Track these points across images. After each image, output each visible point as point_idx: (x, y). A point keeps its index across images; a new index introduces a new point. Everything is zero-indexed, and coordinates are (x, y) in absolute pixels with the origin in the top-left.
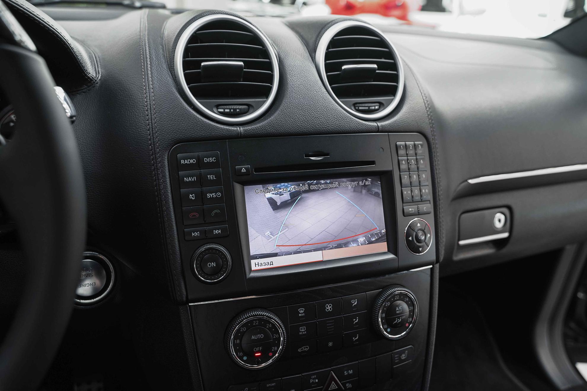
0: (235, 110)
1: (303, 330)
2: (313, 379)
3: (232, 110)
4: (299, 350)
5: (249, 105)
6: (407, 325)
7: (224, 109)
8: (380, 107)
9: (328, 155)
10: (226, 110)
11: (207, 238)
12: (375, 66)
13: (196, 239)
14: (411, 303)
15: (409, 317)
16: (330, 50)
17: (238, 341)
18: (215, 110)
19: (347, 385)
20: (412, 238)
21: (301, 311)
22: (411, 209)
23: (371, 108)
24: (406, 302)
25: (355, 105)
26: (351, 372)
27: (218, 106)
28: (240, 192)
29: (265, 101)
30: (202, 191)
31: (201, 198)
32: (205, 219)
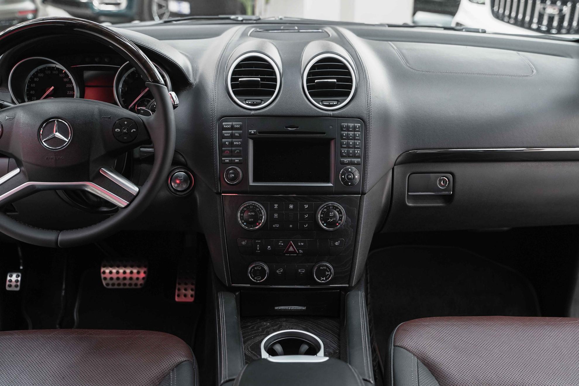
0: (253, 102)
1: (276, 216)
2: (281, 243)
3: (252, 103)
4: (274, 226)
5: (262, 100)
6: (337, 224)
7: (248, 102)
8: (338, 103)
9: (298, 127)
10: (249, 102)
11: (232, 163)
12: (335, 80)
13: (227, 163)
14: (340, 212)
15: (339, 220)
16: (311, 71)
17: (242, 215)
18: (244, 102)
19: (300, 251)
20: (344, 177)
21: (276, 206)
22: (346, 160)
23: (330, 104)
24: (338, 211)
25: (322, 101)
26: (302, 244)
27: (246, 100)
28: (251, 143)
29: (270, 98)
30: (232, 141)
31: (231, 144)
32: (232, 154)
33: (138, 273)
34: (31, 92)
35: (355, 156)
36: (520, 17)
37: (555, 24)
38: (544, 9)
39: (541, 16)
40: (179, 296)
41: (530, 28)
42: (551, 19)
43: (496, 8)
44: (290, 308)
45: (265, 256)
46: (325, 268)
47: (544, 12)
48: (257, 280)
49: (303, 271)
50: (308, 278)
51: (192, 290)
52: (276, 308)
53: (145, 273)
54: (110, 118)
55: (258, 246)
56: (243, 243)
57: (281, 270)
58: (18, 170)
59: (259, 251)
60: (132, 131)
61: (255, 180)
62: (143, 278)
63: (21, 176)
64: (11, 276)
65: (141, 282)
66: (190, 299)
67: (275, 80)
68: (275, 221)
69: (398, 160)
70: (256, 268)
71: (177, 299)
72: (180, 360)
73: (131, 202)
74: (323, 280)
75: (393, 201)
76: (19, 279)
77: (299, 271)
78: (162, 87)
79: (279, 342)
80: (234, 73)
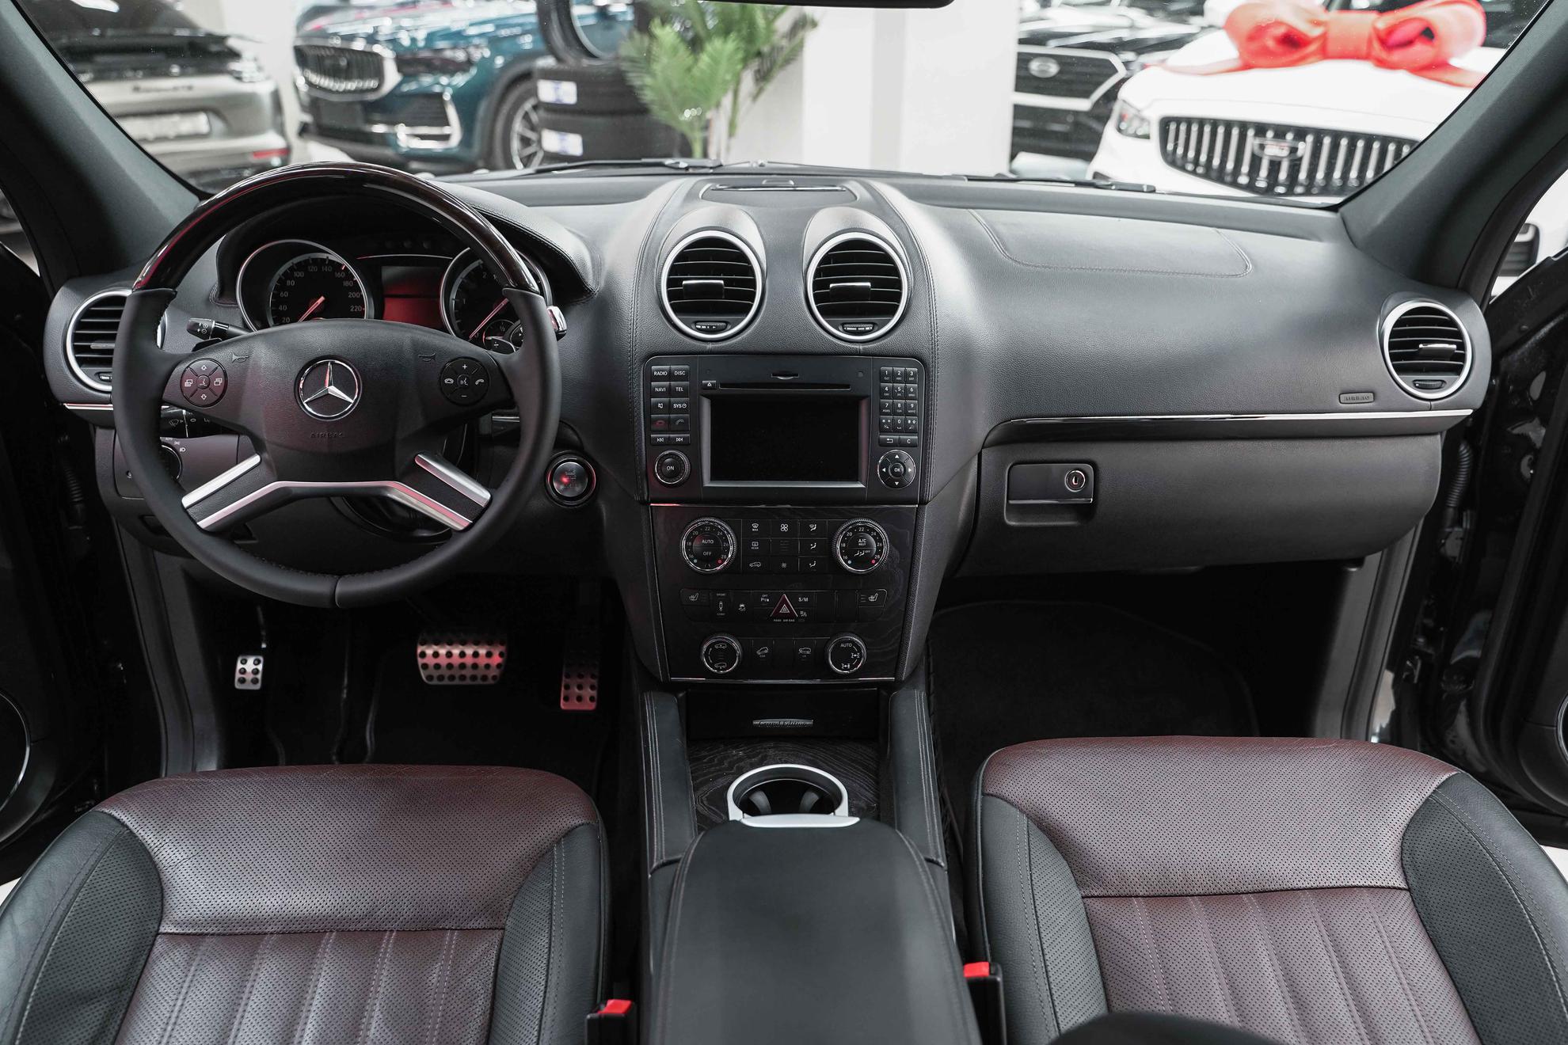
0: (711, 327)
1: (755, 545)
2: (765, 598)
3: (708, 327)
4: (751, 565)
5: (727, 323)
6: (874, 561)
7: (701, 326)
8: (873, 328)
9: (797, 375)
10: (703, 327)
11: (669, 444)
12: (868, 284)
13: (660, 444)
14: (878, 539)
15: (876, 554)
16: (821, 266)
17: (690, 544)
18: (693, 326)
19: (802, 612)
20: (887, 470)
22: (890, 438)
23: (859, 329)
24: (874, 537)
25: (843, 324)
26: (806, 600)
27: (696, 323)
28: (706, 406)
29: (744, 319)
30: (670, 401)
31: (669, 408)
32: (670, 427)
33: (489, 655)
34: (280, 308)
35: (907, 431)
36: (1216, 162)
37: (1283, 175)
38: (1262, 147)
39: (1256, 161)
40: (566, 699)
41: (1234, 184)
42: (1275, 165)
43: (1170, 147)
44: (782, 723)
45: (734, 623)
46: (850, 645)
47: (1263, 153)
48: (718, 669)
49: (808, 652)
50: (818, 665)
51: (592, 688)
52: (756, 722)
53: (501, 655)
54: (433, 357)
55: (721, 603)
56: (693, 598)
57: (764, 650)
58: (255, 460)
59: (722, 614)
60: (477, 383)
61: (715, 477)
62: (499, 666)
63: (264, 471)
64: (244, 662)
65: (494, 672)
66: (590, 706)
67: (753, 284)
68: (755, 556)
69: (989, 438)
70: (716, 647)
71: (563, 705)
72: (573, 823)
73: (476, 520)
74: (846, 669)
75: (980, 517)
76: (260, 667)
77: (801, 651)
78: (535, 297)
79: (761, 788)
80: (674, 270)
